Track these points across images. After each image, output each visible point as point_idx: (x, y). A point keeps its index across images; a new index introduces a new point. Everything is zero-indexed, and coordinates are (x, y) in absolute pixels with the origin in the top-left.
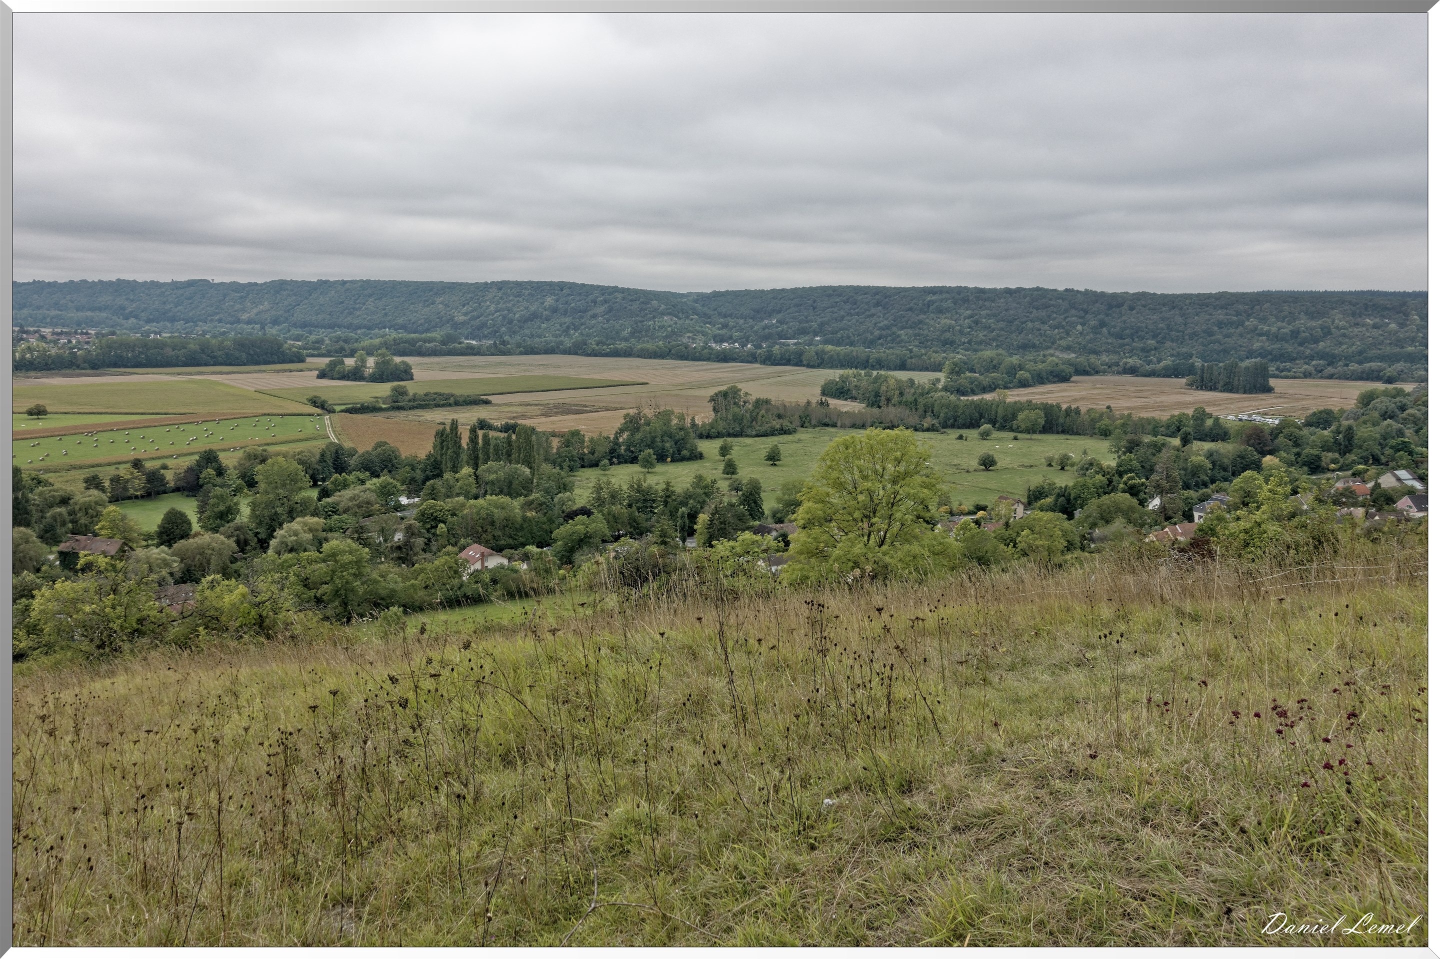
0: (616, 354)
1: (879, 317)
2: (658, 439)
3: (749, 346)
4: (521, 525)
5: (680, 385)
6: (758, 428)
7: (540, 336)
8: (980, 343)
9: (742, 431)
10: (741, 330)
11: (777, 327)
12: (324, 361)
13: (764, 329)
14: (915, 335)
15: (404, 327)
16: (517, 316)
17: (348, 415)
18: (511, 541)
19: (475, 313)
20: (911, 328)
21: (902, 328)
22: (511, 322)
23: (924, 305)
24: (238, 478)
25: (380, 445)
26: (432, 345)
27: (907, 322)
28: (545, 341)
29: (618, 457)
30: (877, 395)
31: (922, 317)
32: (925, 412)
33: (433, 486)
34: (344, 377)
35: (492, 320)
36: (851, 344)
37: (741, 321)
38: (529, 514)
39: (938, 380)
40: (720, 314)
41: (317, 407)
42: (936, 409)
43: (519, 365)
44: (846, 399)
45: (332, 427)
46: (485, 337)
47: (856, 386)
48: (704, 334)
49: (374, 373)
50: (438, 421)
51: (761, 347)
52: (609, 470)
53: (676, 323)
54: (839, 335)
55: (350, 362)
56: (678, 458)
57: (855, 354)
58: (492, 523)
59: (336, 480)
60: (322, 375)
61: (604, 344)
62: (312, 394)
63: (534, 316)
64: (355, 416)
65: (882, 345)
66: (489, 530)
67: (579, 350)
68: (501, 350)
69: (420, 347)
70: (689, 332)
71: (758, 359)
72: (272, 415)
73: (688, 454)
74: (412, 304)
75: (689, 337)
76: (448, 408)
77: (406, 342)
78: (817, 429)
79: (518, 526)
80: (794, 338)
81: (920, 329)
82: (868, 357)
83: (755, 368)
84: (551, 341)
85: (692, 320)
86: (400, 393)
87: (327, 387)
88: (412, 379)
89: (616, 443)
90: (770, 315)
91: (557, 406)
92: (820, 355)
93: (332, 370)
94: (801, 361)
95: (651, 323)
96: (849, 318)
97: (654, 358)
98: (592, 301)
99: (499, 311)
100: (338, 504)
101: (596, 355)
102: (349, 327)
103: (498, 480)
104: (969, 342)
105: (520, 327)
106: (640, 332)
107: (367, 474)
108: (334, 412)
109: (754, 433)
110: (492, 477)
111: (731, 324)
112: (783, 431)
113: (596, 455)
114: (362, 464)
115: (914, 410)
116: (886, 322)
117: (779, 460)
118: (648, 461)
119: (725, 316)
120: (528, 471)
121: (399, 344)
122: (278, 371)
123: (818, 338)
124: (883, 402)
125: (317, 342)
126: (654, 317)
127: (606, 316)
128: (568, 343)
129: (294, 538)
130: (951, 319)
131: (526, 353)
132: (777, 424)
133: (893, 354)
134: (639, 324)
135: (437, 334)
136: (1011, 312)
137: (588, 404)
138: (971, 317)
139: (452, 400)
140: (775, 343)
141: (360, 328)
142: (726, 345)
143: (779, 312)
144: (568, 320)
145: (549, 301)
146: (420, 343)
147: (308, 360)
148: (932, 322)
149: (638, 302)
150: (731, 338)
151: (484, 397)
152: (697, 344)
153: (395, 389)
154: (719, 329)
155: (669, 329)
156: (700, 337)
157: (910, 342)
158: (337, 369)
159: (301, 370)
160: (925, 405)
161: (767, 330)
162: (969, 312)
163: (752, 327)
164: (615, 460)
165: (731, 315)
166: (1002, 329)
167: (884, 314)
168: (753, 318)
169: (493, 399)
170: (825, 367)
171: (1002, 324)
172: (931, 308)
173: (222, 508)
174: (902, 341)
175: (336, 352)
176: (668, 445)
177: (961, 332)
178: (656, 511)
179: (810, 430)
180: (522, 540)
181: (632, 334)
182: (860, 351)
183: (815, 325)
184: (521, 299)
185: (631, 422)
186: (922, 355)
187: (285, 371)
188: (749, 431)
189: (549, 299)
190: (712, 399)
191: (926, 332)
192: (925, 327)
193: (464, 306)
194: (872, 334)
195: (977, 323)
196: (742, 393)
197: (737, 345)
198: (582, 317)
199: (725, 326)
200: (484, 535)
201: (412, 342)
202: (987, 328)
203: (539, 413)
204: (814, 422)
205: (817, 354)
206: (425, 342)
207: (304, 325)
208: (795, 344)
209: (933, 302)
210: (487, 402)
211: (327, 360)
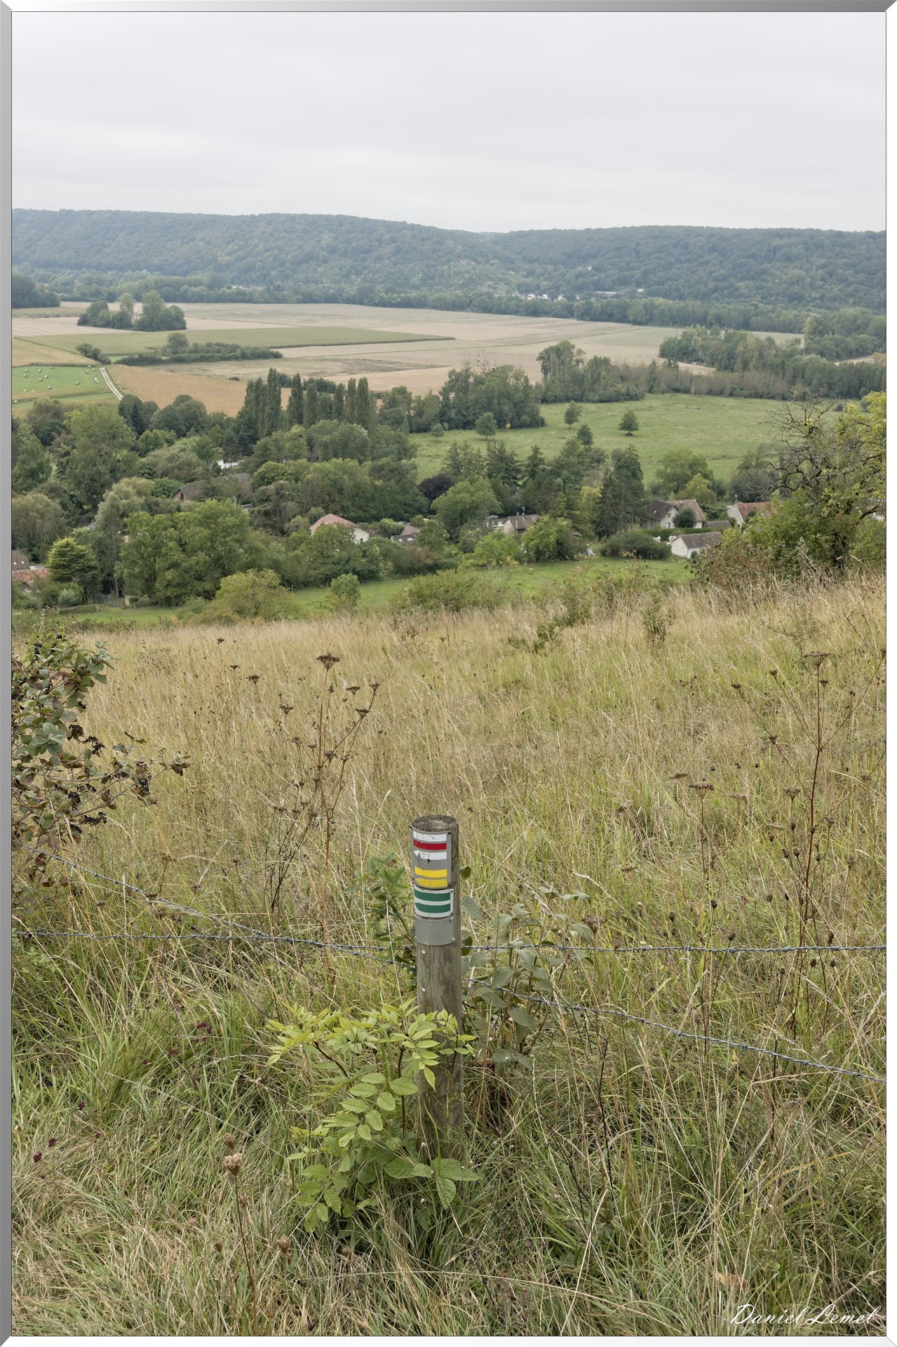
0: (408, 304)
1: (715, 265)
2: (495, 401)
3: (560, 298)
4: (373, 495)
5: (491, 341)
6: (601, 392)
7: (316, 282)
8: (834, 299)
9: (583, 395)
10: (550, 278)
11: (593, 276)
12: (84, 306)
13: (577, 277)
14: (758, 288)
15: (160, 268)
16: (290, 257)
17: (126, 367)
18: (361, 513)
19: (241, 253)
20: (752, 279)
21: (741, 280)
22: (282, 264)
23: (769, 251)
24: (31, 433)
25: (182, 399)
26: (198, 289)
27: (748, 273)
28: (324, 288)
29: (449, 421)
30: (731, 356)
31: (766, 265)
32: (794, 377)
33: (265, 446)
34: (108, 324)
35: (261, 261)
36: (681, 298)
37: (550, 268)
38: (377, 483)
39: (798, 341)
40: (524, 259)
41: (89, 357)
42: (807, 375)
43: (300, 314)
44: (690, 362)
45: (112, 380)
46: (254, 282)
47: (702, 346)
48: (507, 282)
49: (143, 320)
50: (228, 376)
51: (574, 299)
52: (442, 435)
53: (474, 269)
54: (666, 287)
55: (114, 308)
56: (518, 425)
57: (690, 309)
58: (341, 491)
59: (147, 437)
60: (84, 322)
61: (394, 291)
62: (82, 342)
63: (309, 258)
64: (134, 368)
65: (717, 300)
66: (337, 499)
67: (363, 298)
68: (274, 297)
69: (186, 291)
70: (490, 279)
71: (575, 313)
72: (41, 365)
73: (529, 420)
74: (169, 240)
75: (489, 286)
76: (234, 362)
77: (169, 285)
78: (667, 395)
79: (369, 495)
80: (612, 289)
81: (763, 280)
82: (706, 313)
83: (571, 324)
84: (330, 288)
85: (492, 265)
86: (178, 343)
87: (92, 335)
88: (184, 328)
89: (446, 404)
90: (585, 260)
91: (357, 362)
92: (649, 309)
93: (94, 315)
94: (626, 317)
95: (445, 267)
96: (678, 265)
97: (453, 310)
98: (377, 240)
99: (268, 250)
100: (155, 464)
101: (384, 305)
102: (98, 267)
103: (333, 442)
104: (821, 298)
105: (293, 271)
106: (432, 278)
107: (173, 433)
108: (109, 363)
109: (597, 398)
110: (326, 438)
111: (538, 271)
112: (630, 397)
113: (424, 418)
114: (166, 421)
115: (781, 375)
116: (722, 272)
117: (636, 429)
118: (487, 427)
119: (531, 261)
120: (365, 432)
121: (161, 287)
122: (33, 316)
123: (641, 290)
124: (739, 364)
125: (66, 284)
126: (449, 261)
127: (393, 259)
128: (351, 290)
129: (124, 501)
130: (801, 269)
131: (304, 301)
132: (622, 388)
133: (735, 310)
134: (432, 269)
135: (203, 276)
136: (874, 261)
137: (392, 360)
138: (824, 266)
139: (238, 352)
140: (590, 295)
141: (110, 269)
142: (532, 296)
143: (595, 257)
144: (348, 263)
145: (327, 238)
146: (185, 287)
147: (63, 304)
148: (778, 273)
149: (430, 242)
150: (538, 287)
151: (275, 350)
152: (500, 293)
153: (172, 339)
154: (524, 277)
155: (467, 276)
156: (502, 286)
157: (751, 297)
158: (100, 314)
159: (58, 316)
160: (794, 369)
161: (581, 280)
162: (823, 261)
163: (563, 275)
164: (446, 425)
165: (538, 260)
166: (861, 283)
167: (721, 262)
168: (564, 264)
169: (285, 352)
170: (654, 324)
171: (861, 277)
172: (777, 255)
173: (34, 465)
174: (741, 295)
175: (92, 296)
176: (506, 408)
177: (812, 285)
178: (520, 483)
179: (660, 396)
180: (373, 512)
181: (424, 281)
182: (694, 305)
183: (638, 273)
184: (294, 236)
185: (457, 380)
186: (768, 312)
187: (40, 316)
188: (591, 396)
189: (326, 237)
190: (541, 358)
191: (770, 285)
192: (769, 278)
193: (228, 243)
194: (706, 285)
195: (831, 274)
196: (575, 351)
197: (545, 296)
198: (364, 259)
199: (530, 273)
200: (332, 506)
201: (177, 286)
202: (844, 280)
203: (340, 370)
204: (663, 386)
205: (645, 308)
206: (190, 285)
207: (47, 265)
208: (614, 297)
209: (779, 248)
210: (278, 356)
211: (87, 305)
